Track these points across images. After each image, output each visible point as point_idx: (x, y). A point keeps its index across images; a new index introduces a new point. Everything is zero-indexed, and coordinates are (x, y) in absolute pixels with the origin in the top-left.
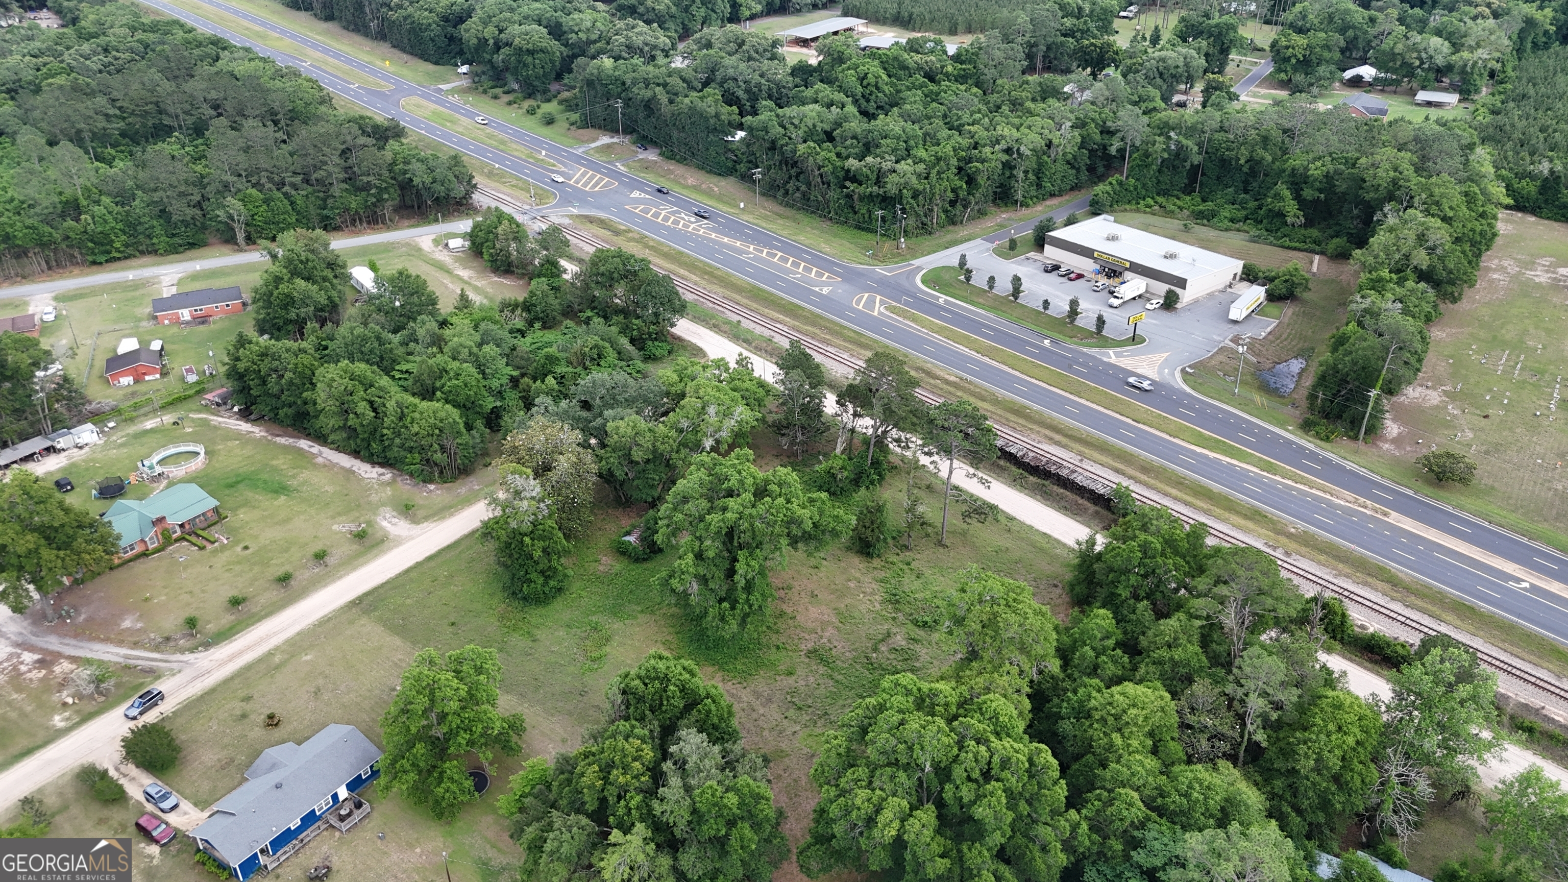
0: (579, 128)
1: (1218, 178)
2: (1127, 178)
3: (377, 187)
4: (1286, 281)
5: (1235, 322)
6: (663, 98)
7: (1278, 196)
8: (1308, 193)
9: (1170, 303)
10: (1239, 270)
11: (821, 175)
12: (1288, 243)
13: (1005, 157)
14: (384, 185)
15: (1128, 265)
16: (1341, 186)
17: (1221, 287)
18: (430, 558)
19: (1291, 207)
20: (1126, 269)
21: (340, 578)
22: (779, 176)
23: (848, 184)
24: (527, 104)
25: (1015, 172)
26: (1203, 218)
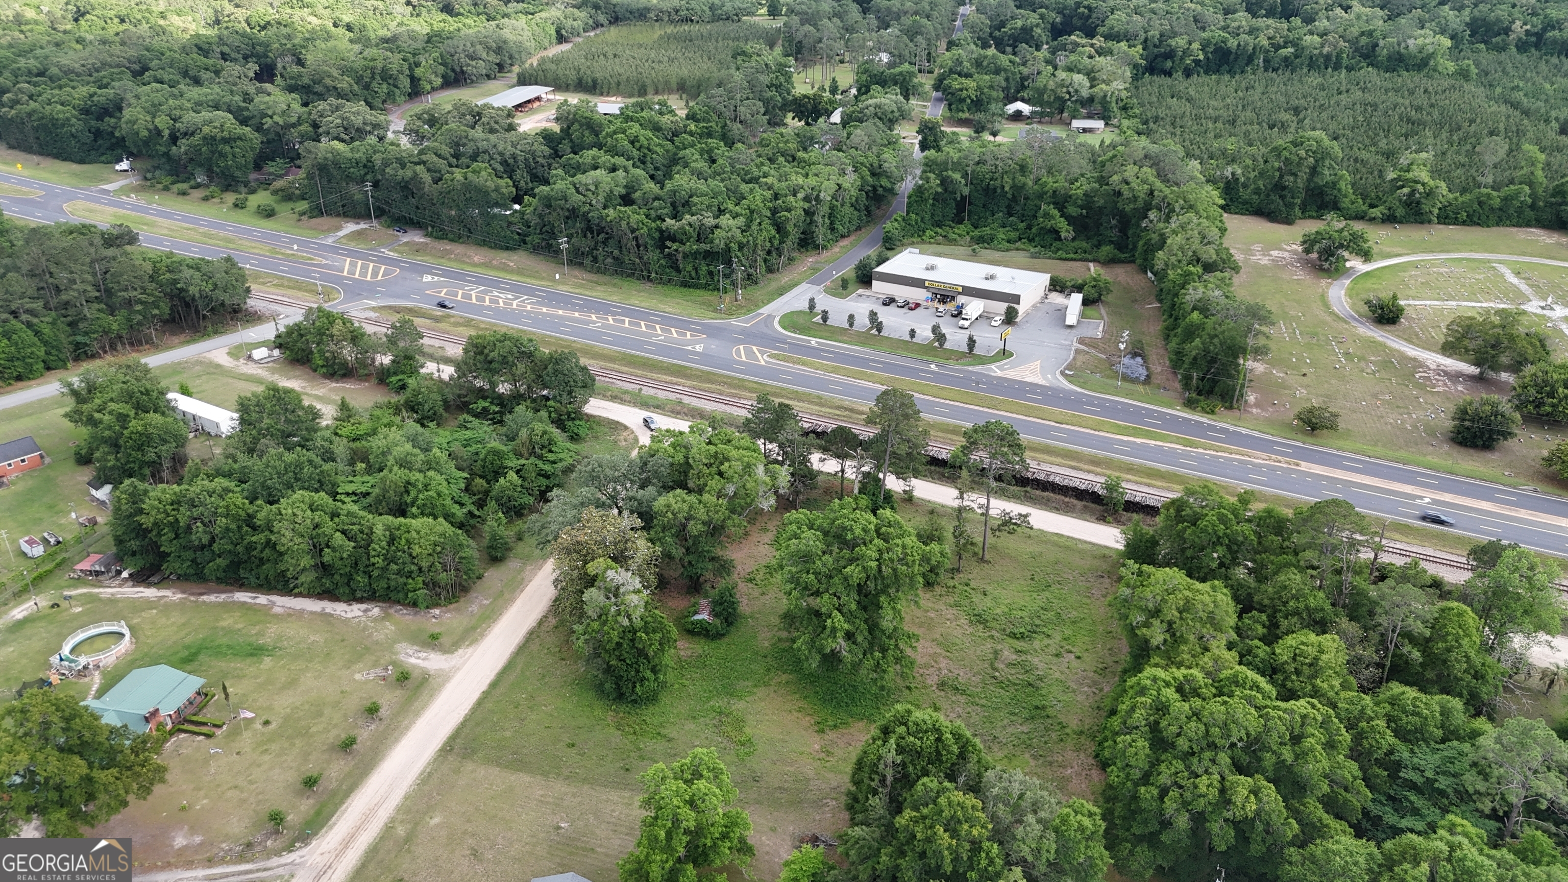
0: (311, 217)
1: (984, 206)
2: (908, 213)
3: (142, 303)
4: (1094, 286)
5: (1071, 327)
6: (427, 178)
7: (1046, 215)
8: (1072, 210)
9: (1010, 318)
10: (1048, 283)
11: (636, 238)
12: (1064, 256)
13: (806, 205)
14: (151, 299)
15: (960, 289)
16: (1100, 202)
17: (1038, 299)
18: (494, 685)
19: (1062, 225)
20: (960, 293)
21: (407, 728)
22: (585, 244)
23: (668, 243)
24: (230, 198)
25: (815, 218)
26: (984, 242)
